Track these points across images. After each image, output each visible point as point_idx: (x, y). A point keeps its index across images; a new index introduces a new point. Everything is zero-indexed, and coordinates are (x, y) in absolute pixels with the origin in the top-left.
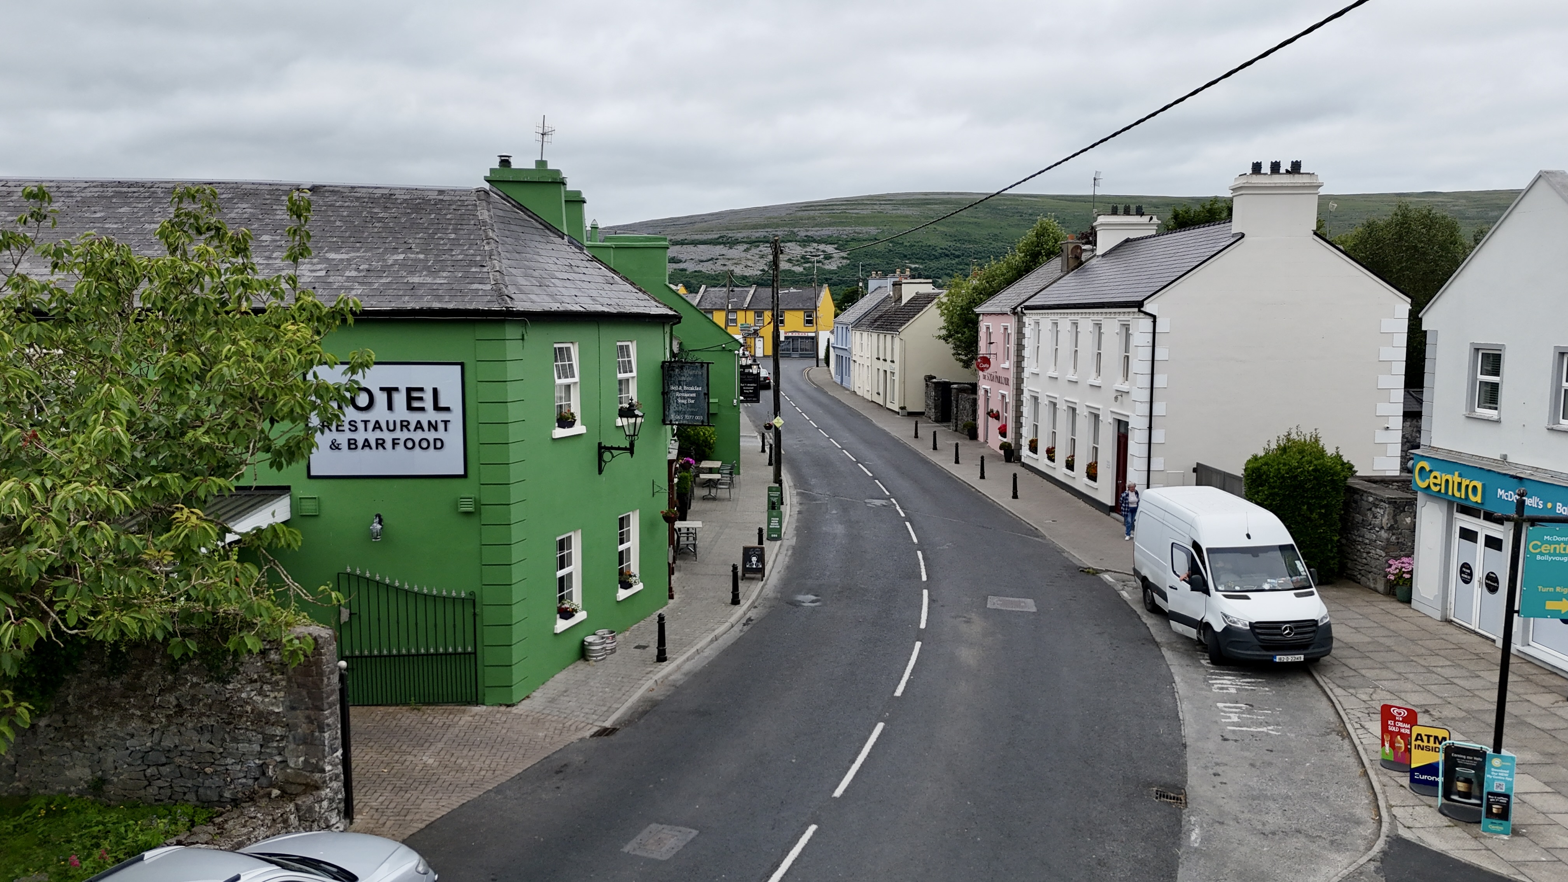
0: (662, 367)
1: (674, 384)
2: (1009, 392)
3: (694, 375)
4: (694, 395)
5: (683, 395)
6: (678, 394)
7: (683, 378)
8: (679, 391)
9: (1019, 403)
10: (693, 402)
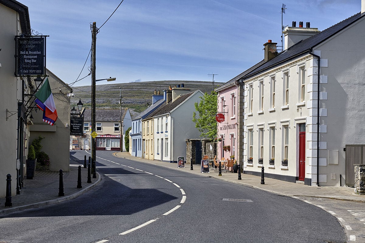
0: (15, 39)
1: (23, 50)
2: (235, 132)
3: (36, 44)
4: (36, 57)
5: (28, 57)
6: (25, 57)
7: (29, 46)
8: (27, 55)
9: (242, 137)
10: (35, 61)
